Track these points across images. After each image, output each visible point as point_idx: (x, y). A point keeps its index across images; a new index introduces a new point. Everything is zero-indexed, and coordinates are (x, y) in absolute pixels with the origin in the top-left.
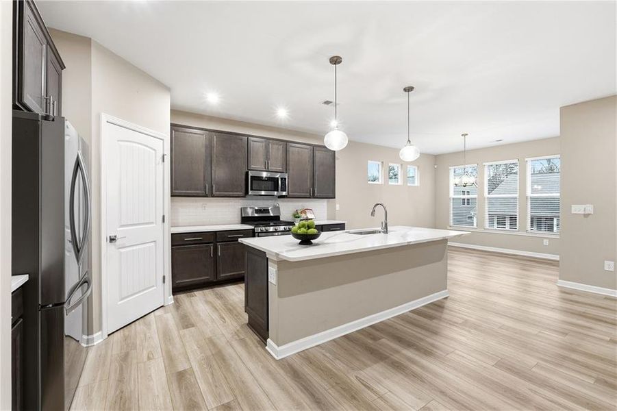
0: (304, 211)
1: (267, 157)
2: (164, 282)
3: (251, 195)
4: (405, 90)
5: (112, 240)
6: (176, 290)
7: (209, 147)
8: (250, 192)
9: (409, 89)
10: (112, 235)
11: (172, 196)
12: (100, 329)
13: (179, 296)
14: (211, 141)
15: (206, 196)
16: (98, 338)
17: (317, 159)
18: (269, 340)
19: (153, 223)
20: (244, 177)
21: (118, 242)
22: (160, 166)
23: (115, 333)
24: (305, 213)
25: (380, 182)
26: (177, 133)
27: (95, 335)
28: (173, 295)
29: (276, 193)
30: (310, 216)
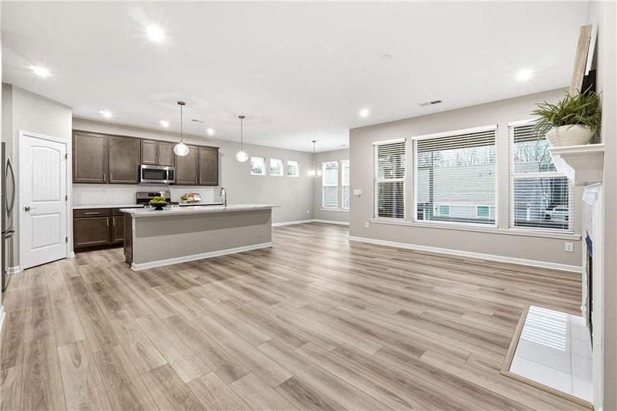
0: (192, 195)
1: (157, 154)
2: (67, 241)
3: (143, 183)
4: (239, 117)
5: (27, 209)
6: (77, 250)
7: (107, 147)
8: (142, 180)
9: (242, 117)
10: (27, 206)
11: (73, 183)
12: (18, 264)
13: (79, 254)
14: (108, 143)
15: (105, 183)
16: (17, 270)
17: (201, 156)
18: (133, 264)
19: (57, 200)
20: (137, 169)
21: (31, 211)
22: (63, 163)
23: (29, 270)
24: (193, 196)
25: (263, 173)
26: (79, 137)
27: (15, 268)
28: (75, 253)
29: (165, 181)
30: (196, 199)
